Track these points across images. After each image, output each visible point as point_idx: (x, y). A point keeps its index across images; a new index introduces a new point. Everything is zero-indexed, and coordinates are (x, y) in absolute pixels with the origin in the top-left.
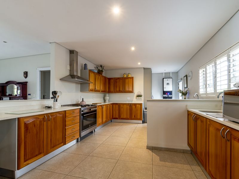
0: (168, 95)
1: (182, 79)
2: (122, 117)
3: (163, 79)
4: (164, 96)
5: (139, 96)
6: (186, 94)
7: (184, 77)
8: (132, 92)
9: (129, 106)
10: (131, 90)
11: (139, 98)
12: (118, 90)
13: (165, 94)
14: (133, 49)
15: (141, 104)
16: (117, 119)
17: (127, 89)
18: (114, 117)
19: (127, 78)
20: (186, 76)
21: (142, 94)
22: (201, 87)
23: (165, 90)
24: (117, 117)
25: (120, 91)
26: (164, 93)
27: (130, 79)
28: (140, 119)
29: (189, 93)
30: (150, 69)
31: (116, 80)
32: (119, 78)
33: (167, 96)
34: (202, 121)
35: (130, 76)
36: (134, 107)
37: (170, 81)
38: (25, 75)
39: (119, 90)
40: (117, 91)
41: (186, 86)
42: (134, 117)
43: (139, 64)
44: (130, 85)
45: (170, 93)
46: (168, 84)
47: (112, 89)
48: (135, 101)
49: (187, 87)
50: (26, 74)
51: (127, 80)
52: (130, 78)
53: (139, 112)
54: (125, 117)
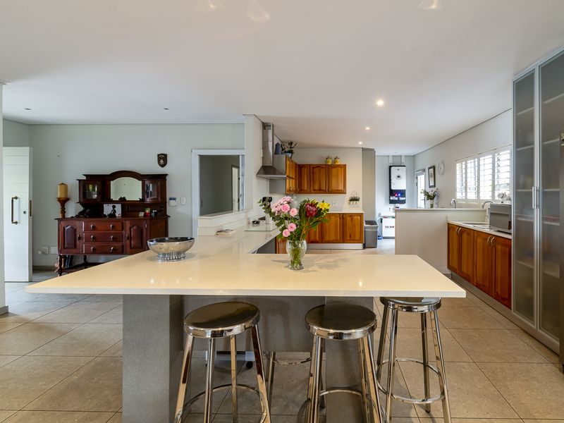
0: (398, 197)
1: (424, 170)
2: (327, 238)
3: (390, 167)
4: (391, 198)
5: (354, 199)
6: (434, 196)
7: (429, 168)
8: (343, 192)
9: (340, 219)
10: (341, 188)
11: (355, 202)
12: (317, 188)
13: (394, 195)
14: (368, 128)
15: (361, 215)
16: (317, 242)
17: (334, 186)
18: (312, 238)
19: (334, 166)
20: (434, 167)
21: (360, 195)
22: (458, 190)
23: (393, 188)
24: (318, 239)
25: (320, 190)
26: (392, 192)
27: (339, 169)
28: (359, 241)
29: (438, 197)
30: (373, 150)
31: (313, 169)
32: (318, 166)
33: (397, 199)
34: (469, 234)
35: (339, 163)
36: (348, 219)
37: (402, 171)
38: (162, 161)
39: (320, 187)
40: (314, 190)
41: (432, 184)
42: (348, 238)
43: (360, 143)
44: (340, 178)
45: (402, 193)
46: (399, 177)
47: (305, 186)
48: (348, 208)
49: (434, 186)
50: (163, 159)
51: (334, 171)
52: (338, 166)
53: (358, 228)
54: (333, 238)
